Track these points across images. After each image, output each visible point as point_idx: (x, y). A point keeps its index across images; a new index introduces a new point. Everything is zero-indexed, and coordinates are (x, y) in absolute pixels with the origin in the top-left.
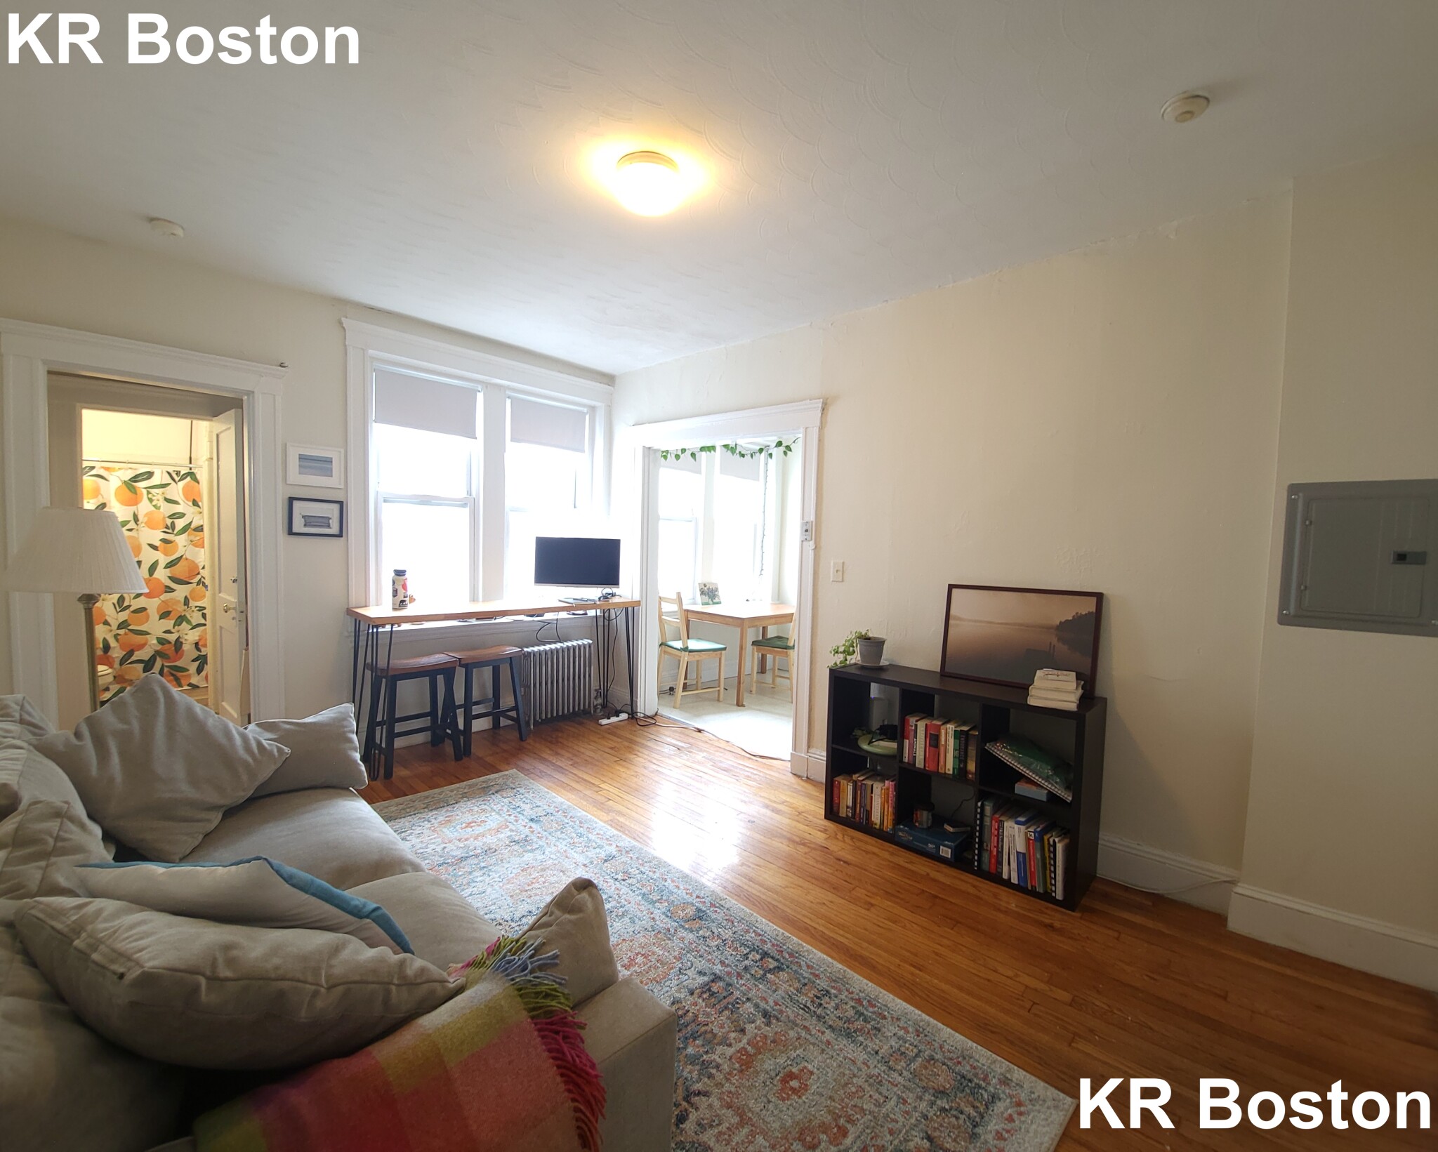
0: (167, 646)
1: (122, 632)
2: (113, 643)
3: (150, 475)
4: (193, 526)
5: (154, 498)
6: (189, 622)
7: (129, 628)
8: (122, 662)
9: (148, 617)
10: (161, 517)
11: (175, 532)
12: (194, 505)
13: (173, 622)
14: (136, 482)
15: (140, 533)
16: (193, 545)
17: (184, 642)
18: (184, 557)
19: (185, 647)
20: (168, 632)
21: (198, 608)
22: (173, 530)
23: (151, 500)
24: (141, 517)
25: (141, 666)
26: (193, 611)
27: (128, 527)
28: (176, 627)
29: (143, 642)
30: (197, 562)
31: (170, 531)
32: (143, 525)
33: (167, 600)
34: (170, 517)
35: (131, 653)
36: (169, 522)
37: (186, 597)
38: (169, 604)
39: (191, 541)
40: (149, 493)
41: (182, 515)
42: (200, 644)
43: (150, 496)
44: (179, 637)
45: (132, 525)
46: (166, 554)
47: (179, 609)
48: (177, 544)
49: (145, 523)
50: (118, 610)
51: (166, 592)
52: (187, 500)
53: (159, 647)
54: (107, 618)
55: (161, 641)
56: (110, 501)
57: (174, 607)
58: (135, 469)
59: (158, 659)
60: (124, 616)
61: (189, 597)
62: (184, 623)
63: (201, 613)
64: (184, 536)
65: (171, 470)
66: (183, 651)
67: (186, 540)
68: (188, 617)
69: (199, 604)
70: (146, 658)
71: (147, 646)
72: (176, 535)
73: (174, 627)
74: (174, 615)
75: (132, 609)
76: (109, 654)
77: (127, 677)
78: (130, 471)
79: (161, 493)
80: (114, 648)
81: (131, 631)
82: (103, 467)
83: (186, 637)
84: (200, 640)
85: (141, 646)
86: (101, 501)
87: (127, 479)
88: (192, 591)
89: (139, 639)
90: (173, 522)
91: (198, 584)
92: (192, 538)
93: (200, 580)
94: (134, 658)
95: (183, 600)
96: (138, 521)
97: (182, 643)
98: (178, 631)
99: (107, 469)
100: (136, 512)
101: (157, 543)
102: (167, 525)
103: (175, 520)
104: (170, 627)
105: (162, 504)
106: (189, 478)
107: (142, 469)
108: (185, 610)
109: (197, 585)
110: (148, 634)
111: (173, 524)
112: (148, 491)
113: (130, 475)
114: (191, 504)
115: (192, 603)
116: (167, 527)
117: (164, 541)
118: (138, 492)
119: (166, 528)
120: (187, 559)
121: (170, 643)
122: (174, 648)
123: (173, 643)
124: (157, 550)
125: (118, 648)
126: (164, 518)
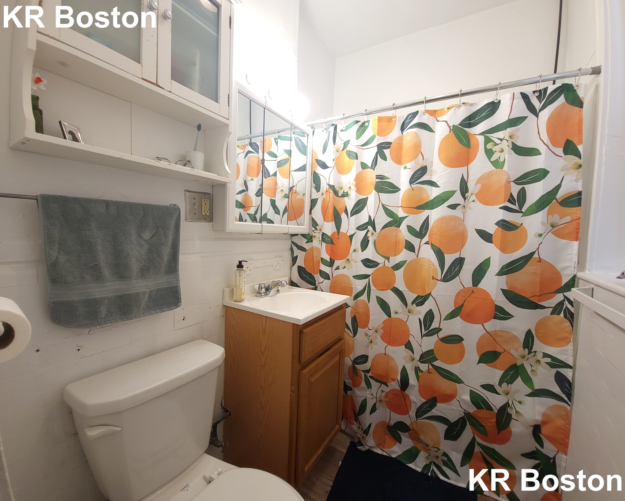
0: (483, 413)
1: (424, 367)
2: (413, 380)
3: (493, 107)
4: (560, 195)
5: (495, 149)
6: (528, 380)
7: (436, 363)
8: (421, 412)
9: (461, 354)
10: (504, 181)
11: (524, 210)
12: (566, 152)
13: (499, 373)
14: (470, 126)
15: (468, 211)
16: (554, 233)
17: (514, 416)
18: (536, 255)
19: (516, 427)
20: (489, 388)
21: (549, 360)
22: (521, 205)
23: (489, 153)
24: (471, 185)
25: (442, 428)
26: (538, 361)
27: (451, 202)
28: (505, 384)
29: (449, 392)
30: (559, 267)
31: (516, 207)
32: (474, 197)
33: (495, 331)
34: (518, 181)
35: (432, 403)
36: (515, 189)
37: (529, 334)
38: (498, 339)
39: (553, 226)
40: (488, 141)
41: (541, 174)
42: (545, 430)
43: (489, 146)
44: (507, 405)
45: (457, 198)
46: (503, 249)
47: (513, 352)
48: (525, 232)
49: (476, 195)
50: (424, 332)
51: (495, 318)
52: (554, 145)
53: (472, 409)
54: (411, 339)
55: (477, 400)
56: (432, 163)
57: (506, 347)
58: (472, 105)
59: (468, 428)
60: (429, 343)
61: (534, 333)
62: (519, 379)
63: (554, 370)
64: (541, 216)
65: (528, 90)
66: (510, 432)
67: (543, 223)
68: (529, 369)
69: (552, 351)
70: (453, 419)
71: (454, 401)
72: (525, 214)
73: (500, 384)
74: (504, 361)
75: (441, 335)
76: (407, 392)
77: (422, 437)
78: (463, 108)
79: (507, 138)
80: (413, 386)
81: (436, 368)
82: (427, 111)
83: (519, 408)
84: (544, 423)
85: (449, 398)
86: (420, 163)
87: (457, 123)
88: (541, 324)
89: (444, 385)
90: (523, 190)
91: (557, 309)
92: (556, 218)
93: (561, 303)
94: (435, 412)
95: (522, 338)
96: (467, 191)
97: (510, 417)
98: (507, 394)
99: (433, 113)
100: (466, 178)
101: (491, 229)
102: (511, 195)
103: (526, 186)
104: (494, 380)
105: (507, 156)
106: (562, 99)
107: (482, 100)
108: (523, 357)
109: (552, 313)
110: (459, 381)
111: (522, 194)
112: (485, 137)
113: (462, 114)
114: (560, 151)
115: (538, 345)
116: (511, 200)
117: (505, 225)
118: (472, 143)
119: (509, 201)
120: (540, 260)
121: (489, 408)
122: (495, 420)
123: (496, 411)
124: (491, 242)
125: (417, 388)
126: (509, 182)
